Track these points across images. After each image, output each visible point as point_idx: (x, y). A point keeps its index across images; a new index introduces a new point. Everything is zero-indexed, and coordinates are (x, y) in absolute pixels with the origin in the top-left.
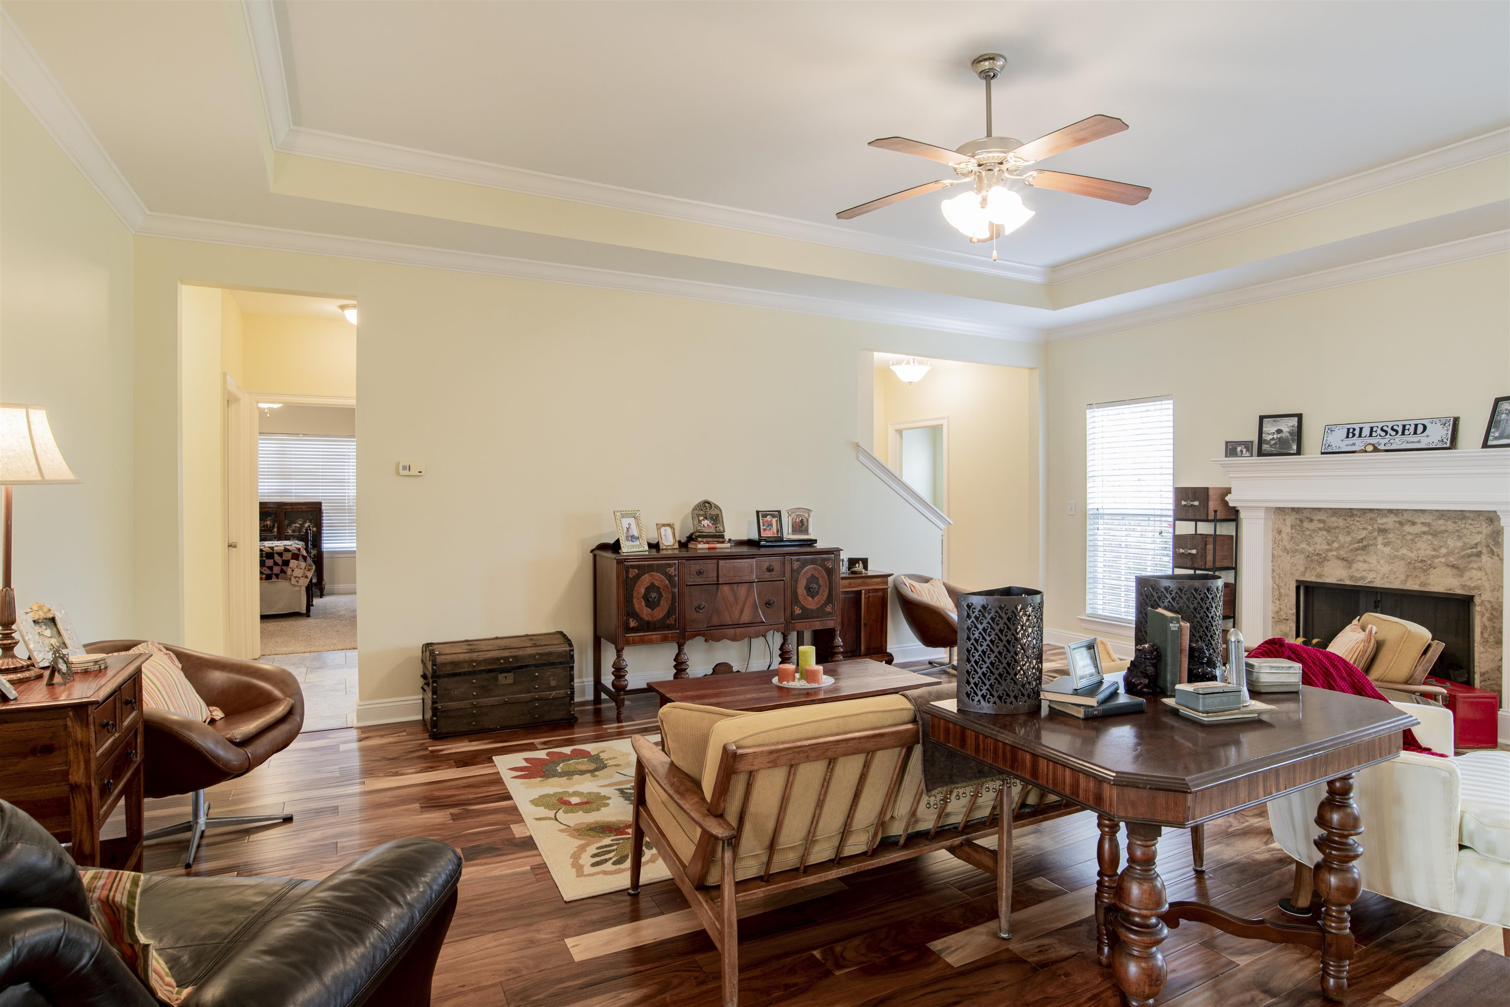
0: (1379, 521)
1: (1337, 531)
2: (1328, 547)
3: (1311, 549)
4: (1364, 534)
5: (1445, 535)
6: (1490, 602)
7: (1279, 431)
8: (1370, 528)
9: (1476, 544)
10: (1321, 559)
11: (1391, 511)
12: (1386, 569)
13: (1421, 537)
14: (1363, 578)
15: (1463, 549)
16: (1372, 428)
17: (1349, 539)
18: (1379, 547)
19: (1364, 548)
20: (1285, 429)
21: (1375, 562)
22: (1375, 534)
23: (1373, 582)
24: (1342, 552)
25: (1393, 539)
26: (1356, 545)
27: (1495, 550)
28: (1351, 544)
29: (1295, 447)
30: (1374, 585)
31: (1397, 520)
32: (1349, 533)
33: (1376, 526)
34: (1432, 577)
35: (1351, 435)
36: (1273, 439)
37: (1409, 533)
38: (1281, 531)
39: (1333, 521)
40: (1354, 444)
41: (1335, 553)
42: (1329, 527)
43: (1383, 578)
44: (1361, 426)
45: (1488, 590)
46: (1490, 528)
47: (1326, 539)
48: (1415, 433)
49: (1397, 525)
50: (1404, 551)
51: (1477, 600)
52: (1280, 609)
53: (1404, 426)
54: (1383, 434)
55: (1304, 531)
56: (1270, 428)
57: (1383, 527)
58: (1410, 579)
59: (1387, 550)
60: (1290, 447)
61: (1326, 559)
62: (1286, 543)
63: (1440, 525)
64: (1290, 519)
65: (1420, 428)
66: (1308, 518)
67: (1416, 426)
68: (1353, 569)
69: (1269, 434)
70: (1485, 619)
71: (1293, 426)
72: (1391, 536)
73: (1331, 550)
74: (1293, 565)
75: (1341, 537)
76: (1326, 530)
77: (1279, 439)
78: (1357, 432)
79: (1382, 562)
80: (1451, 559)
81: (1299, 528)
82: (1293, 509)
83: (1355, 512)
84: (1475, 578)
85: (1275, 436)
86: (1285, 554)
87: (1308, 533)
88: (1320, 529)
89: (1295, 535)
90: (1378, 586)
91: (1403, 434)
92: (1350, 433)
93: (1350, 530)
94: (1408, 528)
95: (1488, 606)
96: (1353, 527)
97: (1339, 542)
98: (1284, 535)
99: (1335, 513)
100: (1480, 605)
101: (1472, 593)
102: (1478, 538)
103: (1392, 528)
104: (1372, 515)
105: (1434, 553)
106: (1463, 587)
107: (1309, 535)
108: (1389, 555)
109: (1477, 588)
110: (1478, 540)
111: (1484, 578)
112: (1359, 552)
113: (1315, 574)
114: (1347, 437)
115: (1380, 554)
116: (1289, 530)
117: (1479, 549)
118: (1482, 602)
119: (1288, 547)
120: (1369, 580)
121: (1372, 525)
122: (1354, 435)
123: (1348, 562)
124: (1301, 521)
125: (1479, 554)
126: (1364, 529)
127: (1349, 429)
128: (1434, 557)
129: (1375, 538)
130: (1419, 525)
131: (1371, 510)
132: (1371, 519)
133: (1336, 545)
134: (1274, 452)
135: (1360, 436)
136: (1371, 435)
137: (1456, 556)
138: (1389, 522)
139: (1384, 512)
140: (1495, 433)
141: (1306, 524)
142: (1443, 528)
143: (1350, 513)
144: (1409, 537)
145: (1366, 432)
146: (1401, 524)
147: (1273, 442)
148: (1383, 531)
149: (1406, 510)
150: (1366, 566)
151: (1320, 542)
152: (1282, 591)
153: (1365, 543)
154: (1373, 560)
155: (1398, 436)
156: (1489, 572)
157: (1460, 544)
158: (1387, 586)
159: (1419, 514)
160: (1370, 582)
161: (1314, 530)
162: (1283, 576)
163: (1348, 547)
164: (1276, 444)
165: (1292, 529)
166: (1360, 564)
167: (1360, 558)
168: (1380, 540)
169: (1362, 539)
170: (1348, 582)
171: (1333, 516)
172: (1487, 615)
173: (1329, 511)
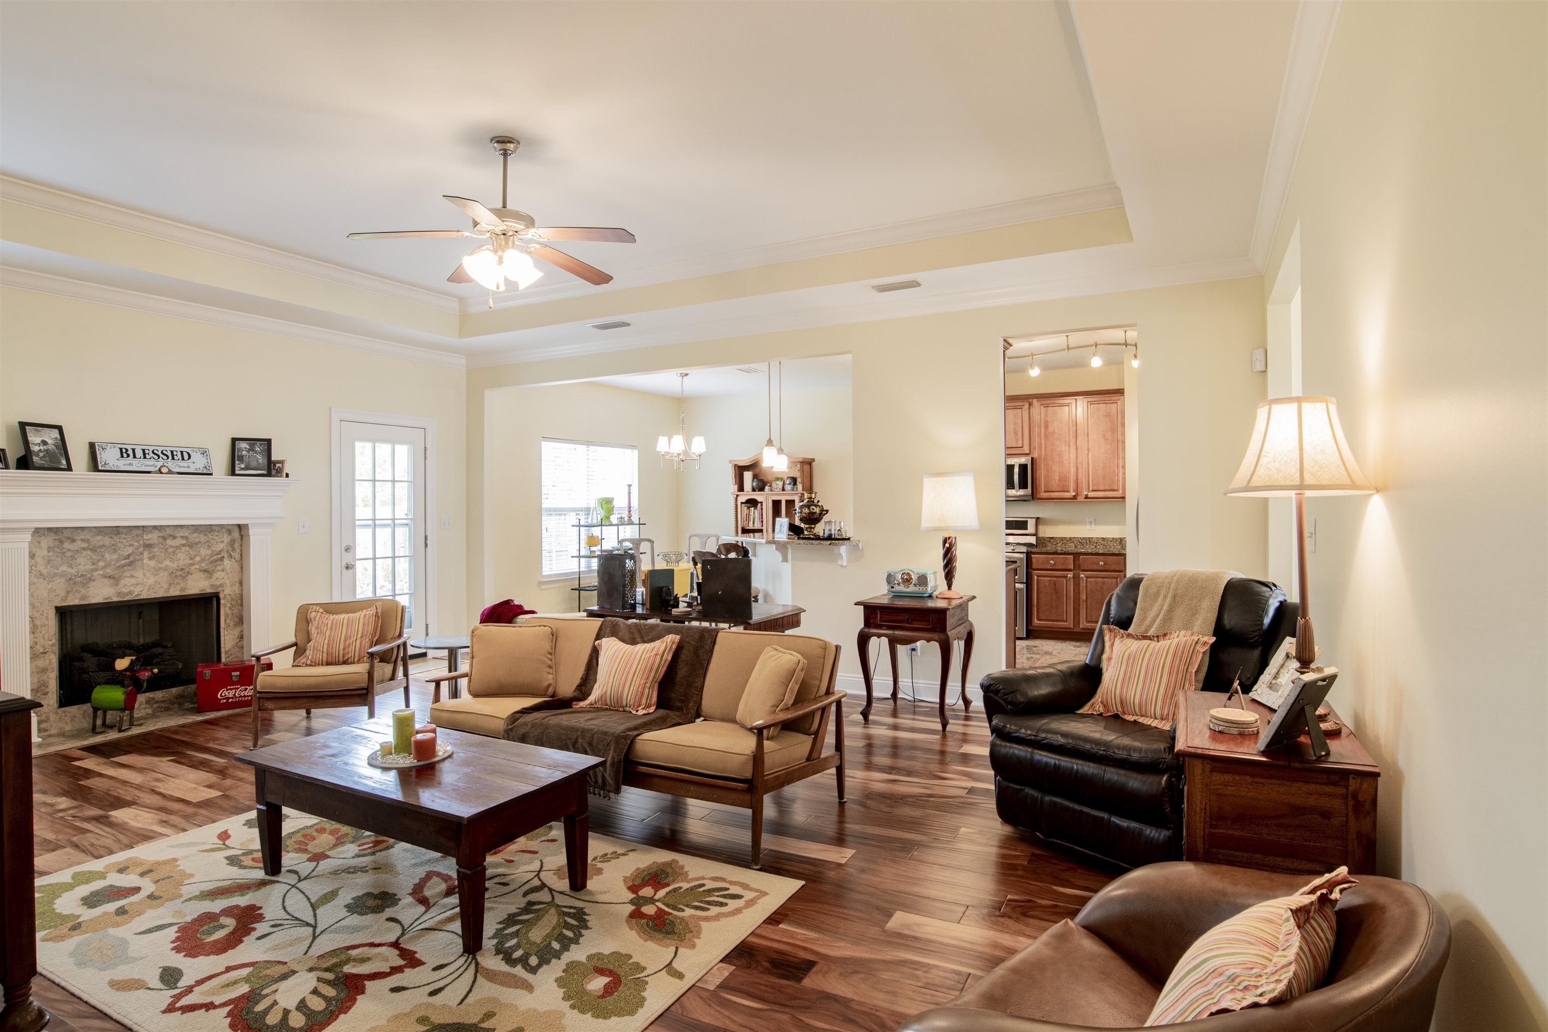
0: (145, 537)
1: (103, 550)
2: (93, 567)
3: (73, 571)
4: (130, 550)
5: (199, 546)
6: (230, 595)
7: (44, 443)
8: (136, 544)
9: (220, 551)
10: (86, 580)
11: (155, 527)
12: (151, 580)
13: (181, 549)
14: (130, 593)
15: (211, 556)
16: (144, 450)
17: (115, 556)
18: (145, 561)
19: (131, 564)
20: (50, 441)
21: (141, 576)
22: (141, 549)
23: (140, 595)
24: (108, 570)
25: (158, 553)
26: (123, 562)
27: (233, 554)
28: (118, 561)
29: (64, 462)
30: (141, 597)
31: (161, 535)
32: (115, 551)
33: (141, 542)
34: (189, 582)
35: (125, 455)
36: (40, 451)
37: (171, 546)
38: (34, 555)
39: (98, 540)
40: (131, 464)
41: (101, 572)
42: (94, 546)
43: (149, 590)
44: (134, 447)
45: (229, 586)
46: (229, 538)
47: (91, 558)
48: (183, 459)
49: (161, 540)
50: (167, 563)
51: (221, 596)
52: (36, 643)
53: (172, 452)
54: (156, 457)
55: (64, 553)
56: (35, 438)
57: (148, 542)
58: (172, 586)
59: (152, 563)
60: (60, 462)
61: (91, 580)
62: (42, 568)
63: (195, 537)
64: (46, 542)
65: (186, 456)
66: (69, 538)
67: (182, 452)
68: (121, 585)
69: (35, 445)
70: (227, 609)
71: (56, 438)
72: (155, 550)
73: (96, 570)
74: (51, 590)
75: (108, 556)
76: (91, 549)
77: (47, 451)
78: (130, 452)
79: (148, 574)
80: (203, 565)
81: (58, 550)
82: (50, 529)
83: (121, 530)
84: (220, 578)
85: (42, 448)
86: (41, 580)
87: (69, 554)
88: (84, 549)
89: (53, 558)
90: (145, 597)
91: (173, 459)
92: (123, 453)
93: (116, 548)
94: (170, 542)
95: (229, 598)
96: (119, 545)
97: (105, 561)
98: (39, 559)
99: (100, 531)
100: (224, 599)
101: (219, 590)
102: (221, 546)
103: (156, 542)
104: (138, 532)
105: (191, 562)
106: (212, 586)
107: (71, 556)
108: (154, 568)
109: (221, 585)
110: (221, 548)
111: (226, 577)
112: (126, 568)
113: (79, 596)
114: (122, 456)
115: (146, 568)
116: (45, 553)
117: (222, 555)
118: (225, 595)
119: (45, 572)
120: (136, 593)
121: (138, 541)
122: (128, 456)
123: (114, 579)
124: (61, 542)
125: (222, 559)
126: (131, 545)
127: (121, 449)
128: (191, 565)
129: (142, 553)
130: (179, 539)
131: (137, 527)
132: (137, 536)
133: (102, 564)
134: (46, 466)
135: (135, 457)
136: (145, 457)
137: (206, 562)
138: (153, 537)
139: (149, 529)
140: (239, 466)
141: (66, 545)
142: (197, 540)
143: (116, 531)
144: (171, 550)
145: (139, 453)
146: (164, 538)
147: (41, 454)
148: (148, 546)
149: (169, 526)
150: (133, 581)
151: (83, 563)
152: (38, 622)
153: (131, 559)
154: (139, 574)
155: (169, 460)
156: (229, 571)
157: (209, 552)
158: (153, 596)
159: (179, 529)
160: (137, 596)
161: (77, 550)
162: (39, 605)
163: (114, 564)
164: (44, 456)
165: (49, 551)
166: (128, 579)
167: (127, 574)
168: (146, 554)
169: (129, 555)
170: (115, 599)
171: (99, 535)
172: (228, 605)
173: (93, 530)
